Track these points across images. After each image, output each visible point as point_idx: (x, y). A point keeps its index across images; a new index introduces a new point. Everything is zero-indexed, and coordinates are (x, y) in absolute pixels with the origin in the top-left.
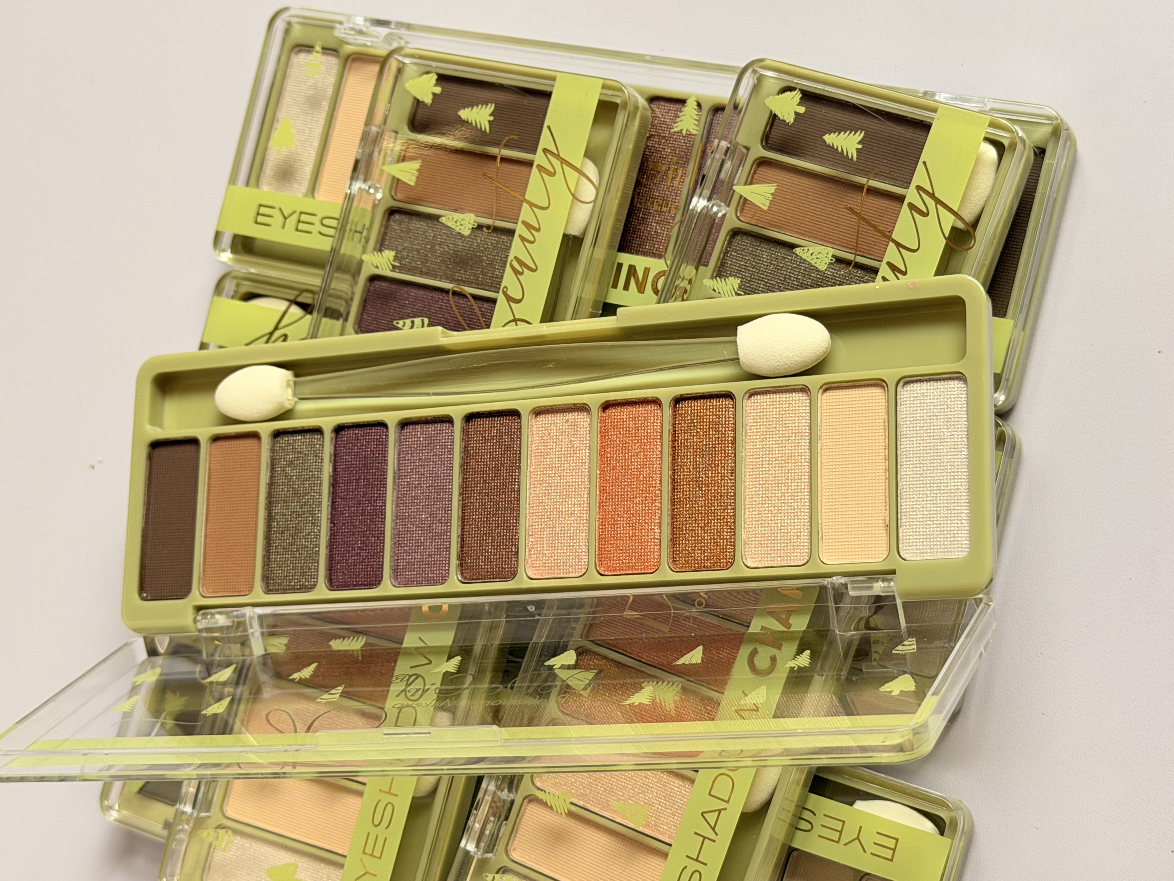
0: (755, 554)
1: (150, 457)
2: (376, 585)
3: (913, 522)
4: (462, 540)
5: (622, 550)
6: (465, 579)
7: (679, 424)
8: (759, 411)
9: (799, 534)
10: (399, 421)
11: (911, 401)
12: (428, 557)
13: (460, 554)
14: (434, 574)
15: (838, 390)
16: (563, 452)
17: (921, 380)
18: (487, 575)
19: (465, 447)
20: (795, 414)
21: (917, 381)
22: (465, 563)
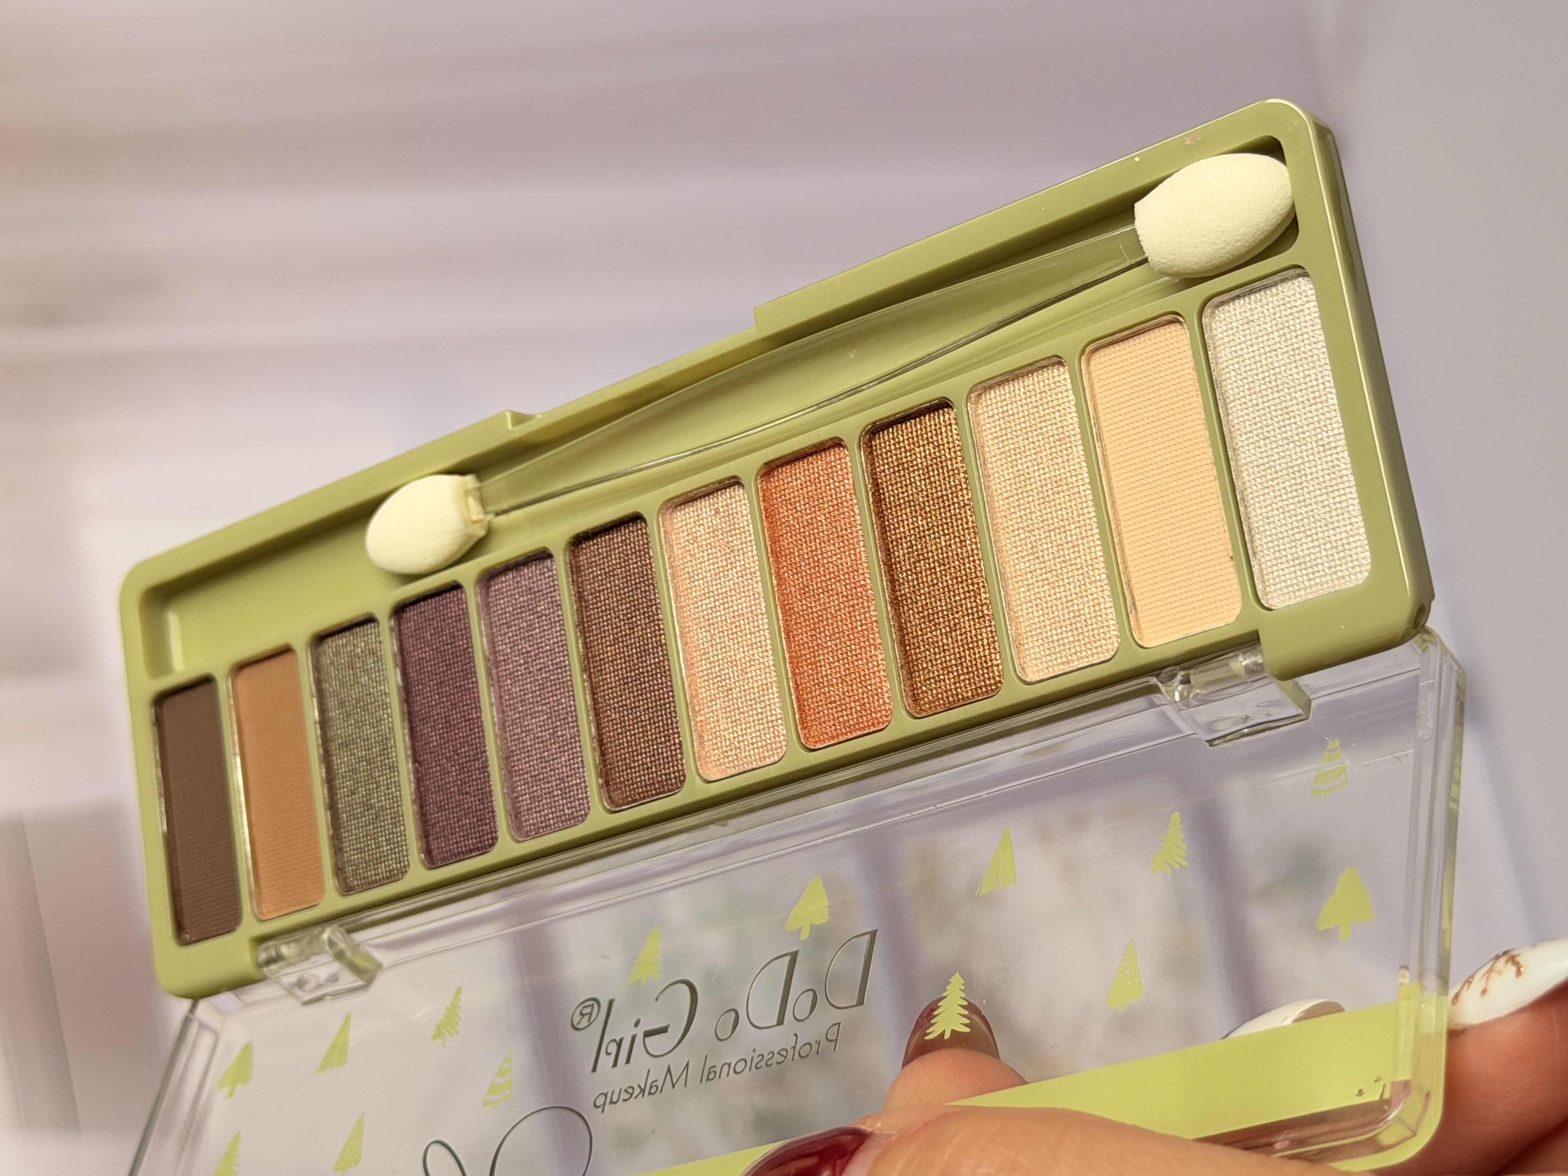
0: (1036, 659)
1: (159, 722)
2: (490, 845)
3: (1271, 542)
4: (601, 743)
5: (835, 702)
6: (617, 805)
7: (881, 472)
8: (996, 417)
9: (1097, 608)
10: (479, 576)
11: (1228, 336)
12: (558, 782)
13: (601, 766)
14: (571, 808)
15: (1112, 349)
16: (720, 564)
17: (1238, 297)
18: (647, 792)
19: (579, 592)
20: (1053, 407)
21: (1233, 299)
22: (612, 780)
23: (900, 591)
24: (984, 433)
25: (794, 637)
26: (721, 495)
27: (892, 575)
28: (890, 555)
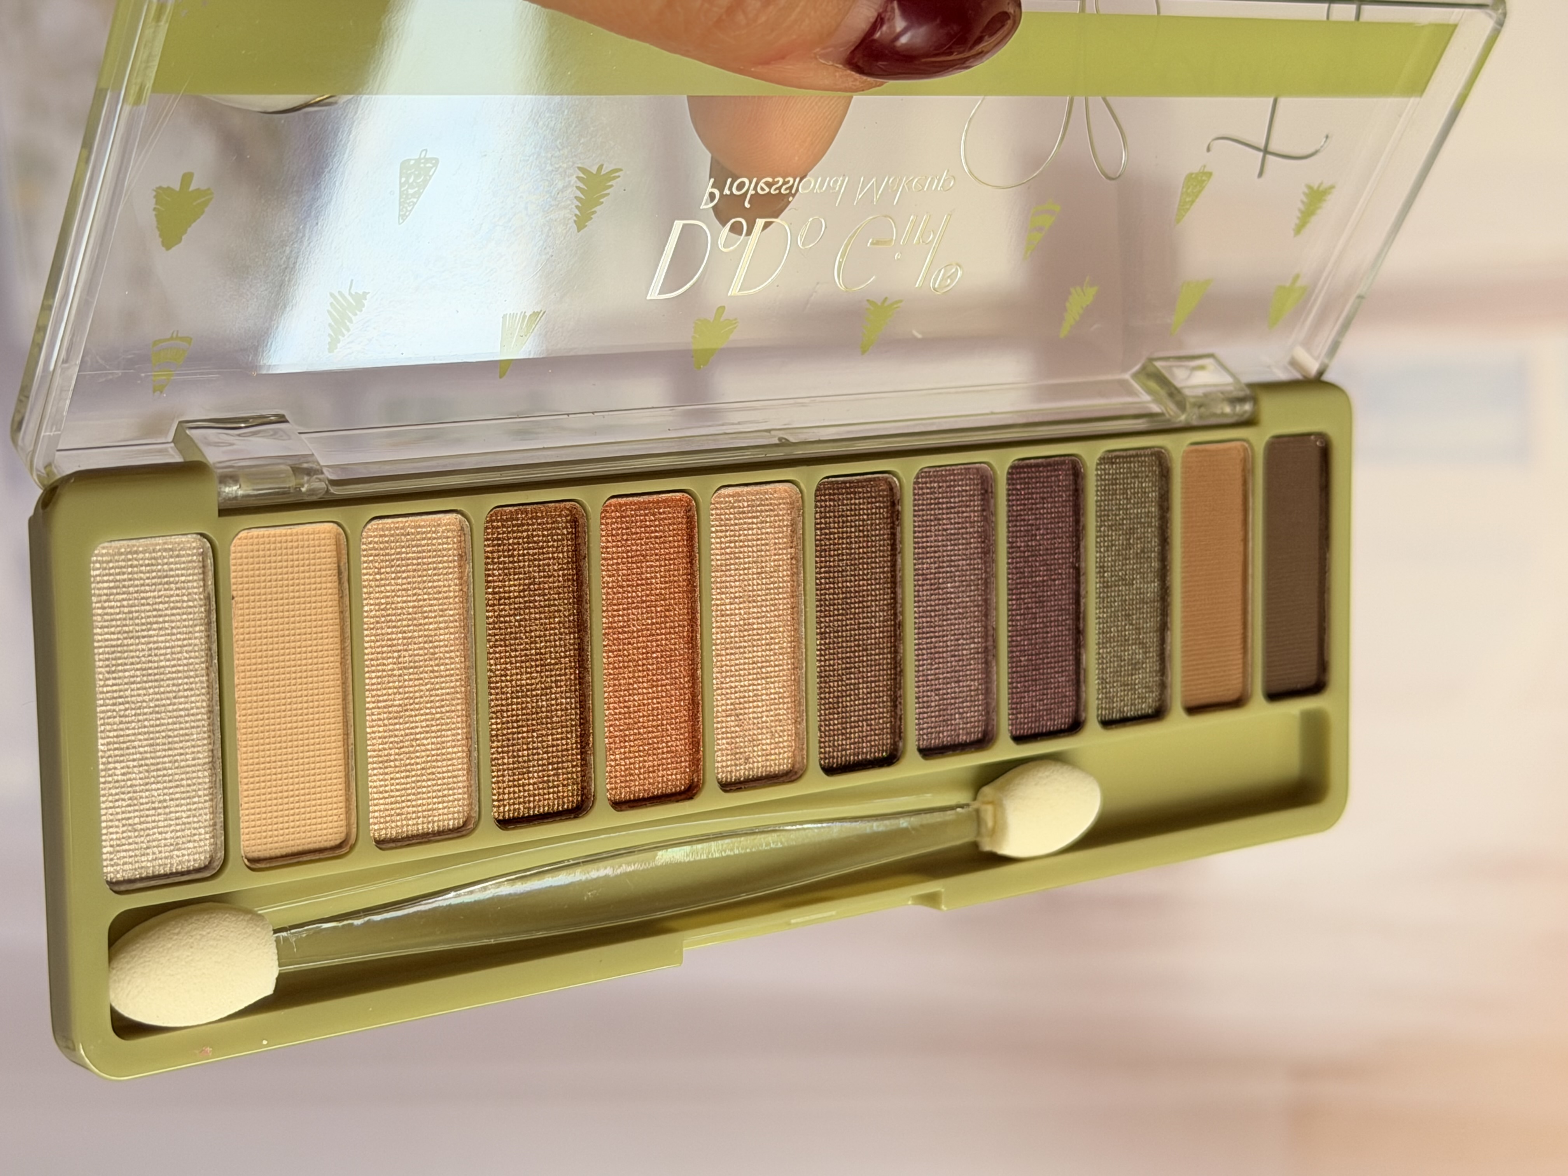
0: (448, 537)
1: (1323, 665)
2: (1016, 467)
3: (188, 607)
4: (893, 547)
6: (886, 479)
7: (577, 766)
8: (451, 798)
9: (377, 577)
10: (993, 745)
11: (200, 834)
12: (940, 517)
13: (897, 523)
14: (932, 488)
15: (321, 846)
16: (751, 705)
17: (182, 874)
18: (855, 487)
19: (895, 706)
20: (391, 797)
21: (188, 872)
22: (887, 507)
23: (574, 638)
24: (465, 784)
25: (688, 613)
26: (741, 776)
27: (580, 656)
28: (580, 678)
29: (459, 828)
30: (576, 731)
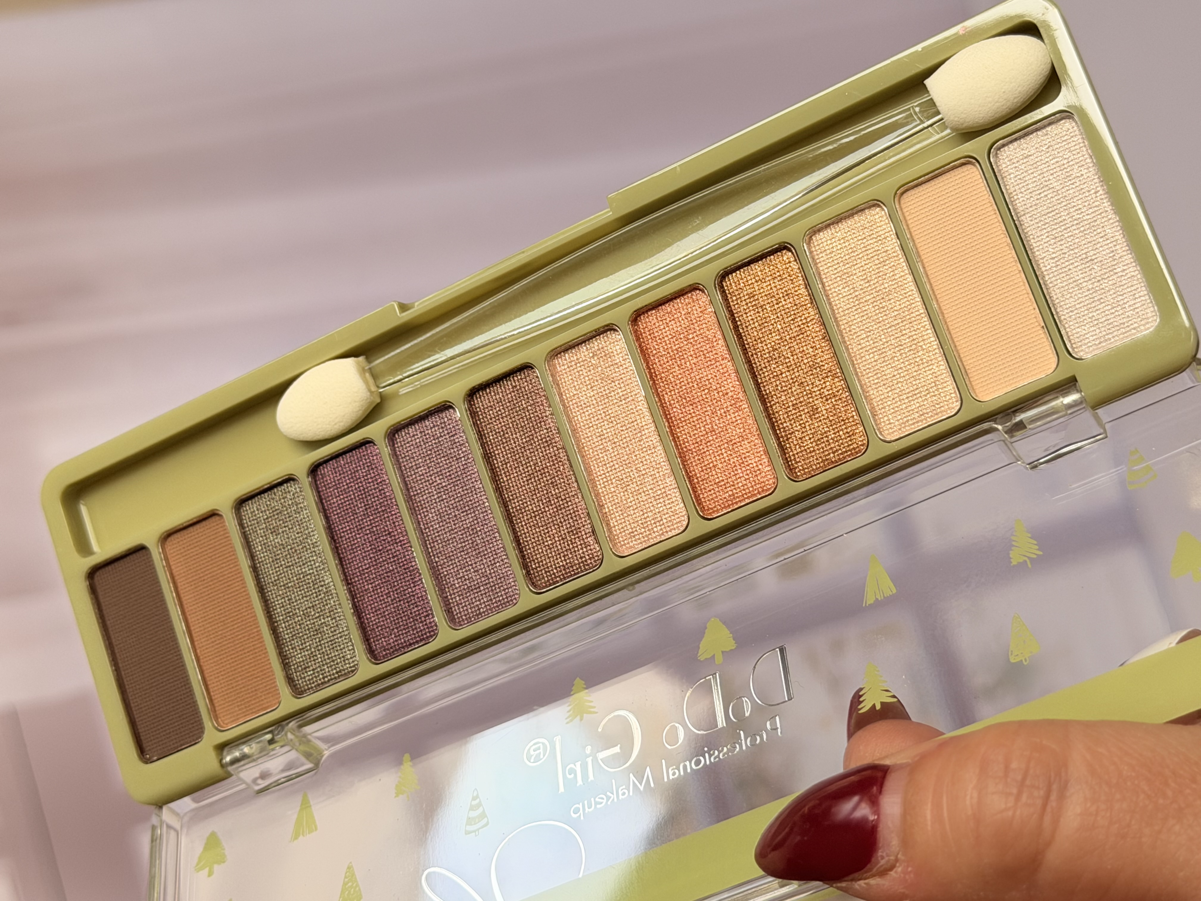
0: (890, 424)
1: (93, 590)
2: (431, 636)
3: (1072, 311)
4: (518, 543)
5: (723, 480)
6: (540, 589)
7: (735, 305)
8: (828, 252)
10: (385, 432)
11: (1012, 169)
12: (483, 579)
13: (522, 560)
14: (498, 596)
15: (916, 190)
16: (604, 393)
17: (1016, 140)
18: (566, 573)
19: (480, 432)
20: (876, 238)
21: (1011, 142)
22: (533, 569)
23: (765, 390)
24: (819, 265)
25: (678, 438)
26: (597, 341)
27: (757, 381)
28: (752, 365)
29: (814, 234)
30: (743, 329)
